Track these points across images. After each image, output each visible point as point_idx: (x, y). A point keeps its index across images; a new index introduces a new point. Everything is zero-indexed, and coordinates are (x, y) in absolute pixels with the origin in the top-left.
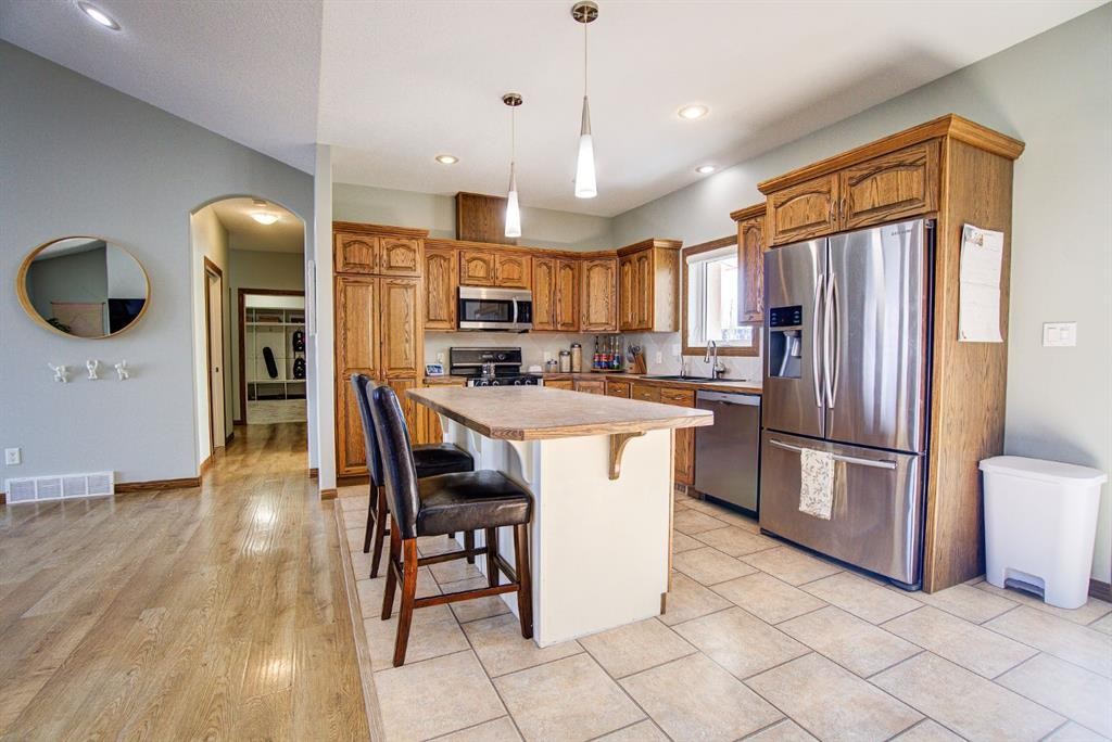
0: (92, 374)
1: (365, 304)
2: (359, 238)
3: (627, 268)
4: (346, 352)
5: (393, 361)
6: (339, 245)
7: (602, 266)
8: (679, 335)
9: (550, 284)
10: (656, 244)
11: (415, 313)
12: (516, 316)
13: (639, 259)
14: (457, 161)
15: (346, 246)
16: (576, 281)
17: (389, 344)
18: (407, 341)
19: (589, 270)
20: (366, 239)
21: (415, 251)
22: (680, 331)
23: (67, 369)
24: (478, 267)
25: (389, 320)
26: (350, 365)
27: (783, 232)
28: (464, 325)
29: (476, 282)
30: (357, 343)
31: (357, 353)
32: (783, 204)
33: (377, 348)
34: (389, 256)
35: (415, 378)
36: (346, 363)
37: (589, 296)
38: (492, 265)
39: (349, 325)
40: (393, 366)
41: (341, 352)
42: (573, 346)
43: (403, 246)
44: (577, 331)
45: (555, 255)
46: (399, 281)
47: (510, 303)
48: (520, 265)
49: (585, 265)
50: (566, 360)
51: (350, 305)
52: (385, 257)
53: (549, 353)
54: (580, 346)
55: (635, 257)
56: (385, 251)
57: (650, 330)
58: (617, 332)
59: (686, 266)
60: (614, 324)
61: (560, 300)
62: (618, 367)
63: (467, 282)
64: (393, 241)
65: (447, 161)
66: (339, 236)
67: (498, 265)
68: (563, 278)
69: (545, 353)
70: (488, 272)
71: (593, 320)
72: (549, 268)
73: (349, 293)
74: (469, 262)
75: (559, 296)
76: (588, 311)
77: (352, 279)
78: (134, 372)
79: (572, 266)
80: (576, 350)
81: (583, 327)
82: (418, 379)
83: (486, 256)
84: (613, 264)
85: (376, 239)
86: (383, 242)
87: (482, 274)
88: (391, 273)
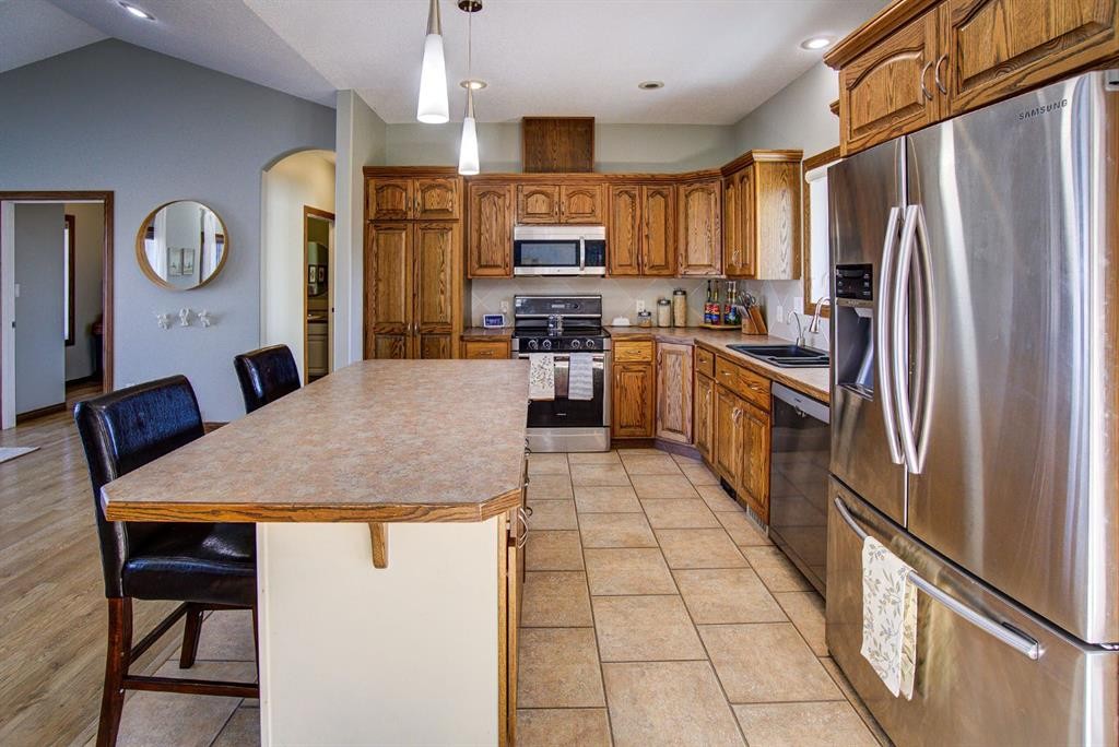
0: (184, 322)
1: (397, 252)
2: (393, 182)
3: (731, 191)
4: (377, 305)
5: (426, 314)
6: (372, 190)
7: (703, 190)
8: (801, 283)
9: (633, 218)
10: (757, 157)
11: (451, 260)
12: (582, 258)
13: (742, 180)
14: (484, 86)
15: (379, 190)
16: (670, 211)
17: (423, 296)
18: (442, 292)
19: (686, 196)
20: (399, 182)
21: (452, 191)
22: (802, 278)
23: (168, 317)
24: (540, 202)
25: (423, 269)
26: (381, 320)
27: (861, 129)
28: (519, 271)
29: (538, 220)
30: (389, 294)
31: (389, 305)
32: (859, 81)
33: (410, 300)
34: (423, 198)
35: (450, 334)
36: (377, 317)
37: (687, 229)
38: (556, 199)
39: (381, 274)
40: (426, 320)
41: (372, 304)
42: (675, 293)
43: (439, 186)
44: (673, 276)
45: (640, 181)
46: (434, 225)
47: (577, 243)
48: (592, 196)
49: (682, 189)
50: (664, 311)
51: (381, 254)
52: (419, 200)
53: (643, 302)
54: (684, 293)
55: (737, 176)
56: (420, 192)
57: (752, 277)
58: (724, 277)
59: (807, 186)
60: (718, 266)
61: (647, 236)
62: (735, 323)
63: (525, 220)
64: (428, 181)
65: (475, 86)
66: (372, 183)
67: (564, 198)
68: (654, 209)
69: (638, 302)
70: (551, 206)
71: (692, 261)
72: (633, 197)
73: (381, 242)
74: (528, 196)
75: (645, 231)
76: (686, 250)
77: (384, 226)
78: (215, 320)
79: (665, 192)
80: (679, 299)
81: (682, 270)
82: (454, 335)
83: (549, 189)
84: (716, 186)
85: (410, 182)
86: (417, 184)
87: (544, 209)
88: (425, 217)
